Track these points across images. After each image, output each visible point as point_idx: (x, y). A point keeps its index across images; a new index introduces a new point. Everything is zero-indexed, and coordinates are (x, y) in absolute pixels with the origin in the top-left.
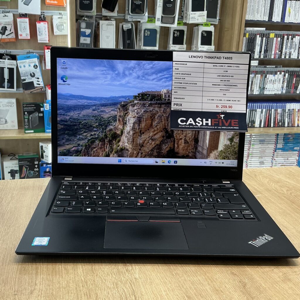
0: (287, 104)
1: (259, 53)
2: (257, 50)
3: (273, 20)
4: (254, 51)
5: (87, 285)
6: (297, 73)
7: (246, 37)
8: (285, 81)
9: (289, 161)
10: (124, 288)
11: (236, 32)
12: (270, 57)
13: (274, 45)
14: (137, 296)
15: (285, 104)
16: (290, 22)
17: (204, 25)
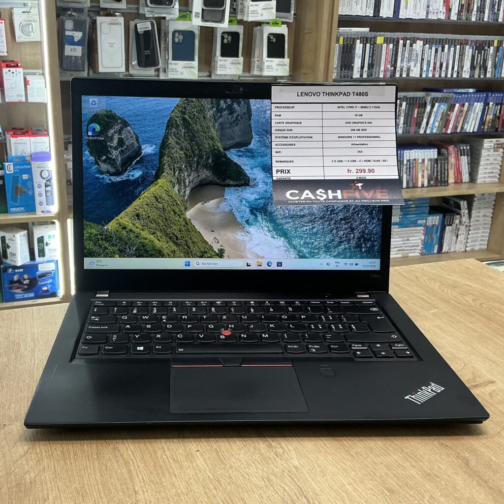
0: (405, 151)
1: (360, 70)
2: (358, 64)
3: (381, 15)
4: (353, 67)
5: (221, 486)
6: (420, 100)
7: (340, 43)
8: (402, 114)
9: (411, 243)
10: (284, 485)
11: (324, 36)
12: (377, 76)
13: (383, 56)
14: (309, 496)
15: (402, 152)
16: (407, 17)
17: (271, 24)
